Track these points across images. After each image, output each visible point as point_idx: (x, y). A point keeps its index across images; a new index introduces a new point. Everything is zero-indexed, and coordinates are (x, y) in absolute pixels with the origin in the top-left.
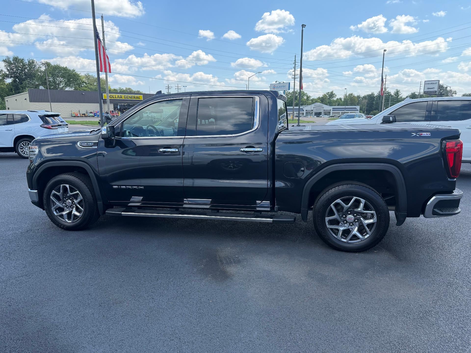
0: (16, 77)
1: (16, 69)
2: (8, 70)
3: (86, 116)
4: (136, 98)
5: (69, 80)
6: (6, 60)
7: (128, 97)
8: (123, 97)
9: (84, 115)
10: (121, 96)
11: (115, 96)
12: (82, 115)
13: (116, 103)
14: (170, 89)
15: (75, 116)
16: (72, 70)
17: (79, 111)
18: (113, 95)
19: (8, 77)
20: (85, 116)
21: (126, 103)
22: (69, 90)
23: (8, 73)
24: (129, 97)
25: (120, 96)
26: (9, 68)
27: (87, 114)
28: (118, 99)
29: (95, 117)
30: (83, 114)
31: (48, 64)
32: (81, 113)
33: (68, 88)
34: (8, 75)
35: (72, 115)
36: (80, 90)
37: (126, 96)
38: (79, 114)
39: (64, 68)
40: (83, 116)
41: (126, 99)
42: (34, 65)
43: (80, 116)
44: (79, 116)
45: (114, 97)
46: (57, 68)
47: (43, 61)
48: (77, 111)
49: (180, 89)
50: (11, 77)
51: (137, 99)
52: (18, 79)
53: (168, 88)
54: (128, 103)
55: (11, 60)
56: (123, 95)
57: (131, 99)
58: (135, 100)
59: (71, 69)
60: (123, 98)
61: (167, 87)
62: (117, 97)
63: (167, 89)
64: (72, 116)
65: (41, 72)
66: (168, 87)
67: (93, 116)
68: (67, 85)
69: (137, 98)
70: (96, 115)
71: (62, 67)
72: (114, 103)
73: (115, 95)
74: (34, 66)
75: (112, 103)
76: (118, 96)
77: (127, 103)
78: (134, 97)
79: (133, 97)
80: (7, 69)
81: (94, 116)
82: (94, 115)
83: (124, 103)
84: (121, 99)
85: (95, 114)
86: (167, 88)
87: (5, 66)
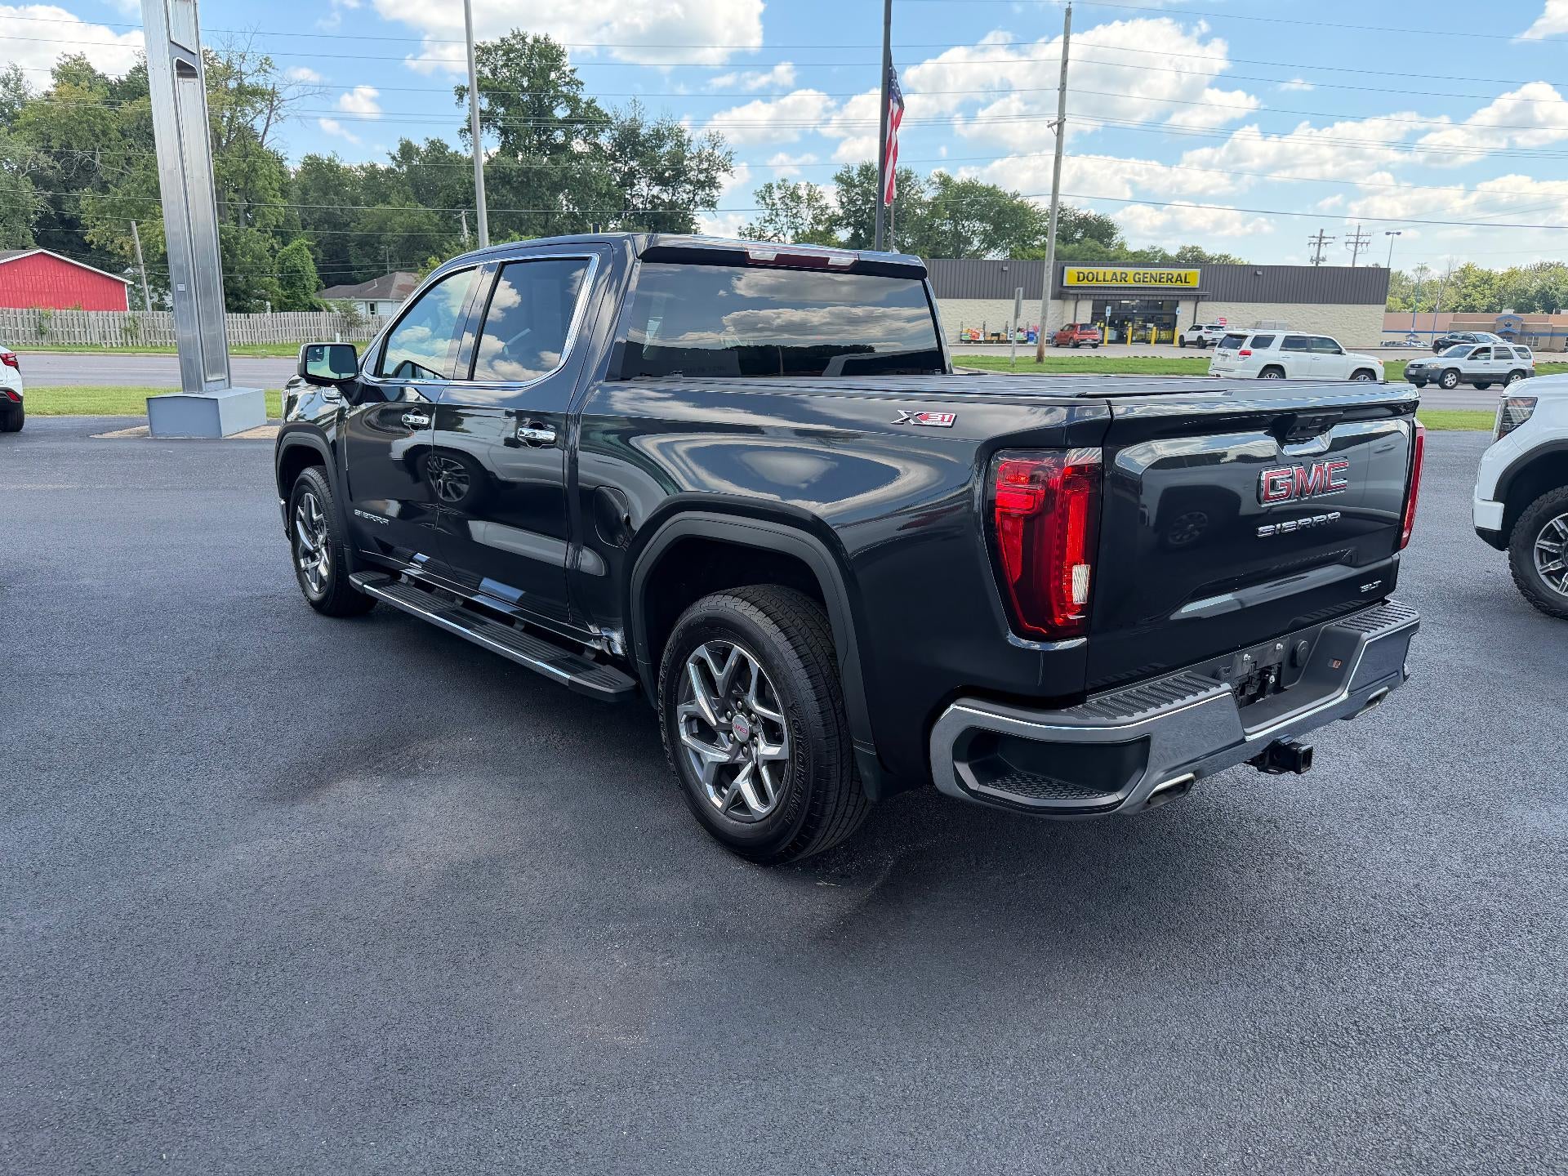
0: (858, 225)
1: (863, 200)
2: (842, 203)
3: (1002, 342)
4: (1174, 280)
5: (997, 227)
6: (842, 175)
7: (1149, 276)
8: (1130, 279)
9: (996, 338)
10: (1124, 276)
11: (1104, 276)
12: (989, 339)
13: (1101, 298)
14: (1326, 244)
15: (969, 342)
16: (1009, 195)
17: (984, 325)
18: (1097, 273)
19: (840, 225)
20: (999, 341)
21: (1134, 298)
22: (995, 259)
23: (840, 212)
24: (1152, 276)
25: (1122, 273)
26: (845, 200)
27: (1007, 333)
28: (1114, 284)
29: (1029, 343)
30: (993, 335)
31: (945, 182)
32: (991, 330)
33: (993, 254)
34: (842, 219)
35: (961, 336)
36: (1023, 259)
37: (1140, 275)
38: (981, 336)
39: (988, 190)
40: (992, 342)
41: (1141, 285)
42: (910, 186)
43: (986, 342)
44: (980, 342)
45: (1101, 277)
46: (969, 189)
47: (937, 171)
48: (977, 326)
49: (1364, 245)
50: (848, 224)
51: (1179, 285)
52: (864, 230)
53: (1320, 241)
54: (1142, 298)
55: (854, 173)
56: (1131, 271)
57: (1158, 285)
58: (1170, 286)
59: (1009, 191)
60: (1131, 283)
61: (1314, 237)
62: (1108, 277)
63: (1314, 244)
64: (962, 340)
65: (922, 205)
66: (1321, 238)
67: (1024, 342)
68: (991, 244)
69: (1177, 280)
70: (1032, 339)
71: (984, 188)
72: (1097, 298)
73: (1105, 273)
74: (908, 189)
75: (1090, 299)
76: (1115, 274)
77: (1138, 297)
78: (1167, 277)
79: (1165, 276)
80: (841, 201)
81: (1027, 341)
82: (1026, 339)
83: (1130, 298)
84: (1123, 284)
85: (1031, 333)
86: (1316, 240)
87: (838, 193)
